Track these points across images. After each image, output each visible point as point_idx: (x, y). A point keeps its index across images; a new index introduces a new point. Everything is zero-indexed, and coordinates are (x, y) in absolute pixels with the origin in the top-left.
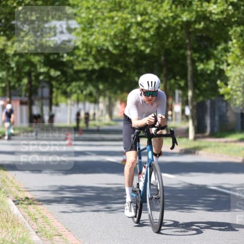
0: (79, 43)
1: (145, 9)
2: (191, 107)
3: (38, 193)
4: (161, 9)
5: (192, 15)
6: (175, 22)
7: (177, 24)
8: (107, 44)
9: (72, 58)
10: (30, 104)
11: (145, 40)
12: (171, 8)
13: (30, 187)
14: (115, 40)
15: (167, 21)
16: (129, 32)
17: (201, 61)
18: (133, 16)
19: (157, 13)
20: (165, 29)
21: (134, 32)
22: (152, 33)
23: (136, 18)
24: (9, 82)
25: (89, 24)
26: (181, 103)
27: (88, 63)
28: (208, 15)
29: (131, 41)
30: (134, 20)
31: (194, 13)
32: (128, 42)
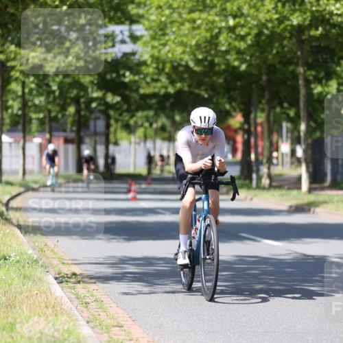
0: (146, 57)
1: (239, 9)
2: (304, 146)
3: (89, 267)
4: (262, 8)
5: (305, 16)
6: (282, 26)
7: (285, 30)
8: (186, 57)
9: (137, 78)
10: (79, 142)
11: (239, 52)
12: (275, 8)
13: (78, 259)
14: (197, 53)
15: (270, 25)
16: (217, 41)
17: (319, 81)
18: (223, 18)
19: (255, 14)
20: (268, 37)
21: (224, 41)
22: (249, 42)
23: (227, 21)
24: (50, 112)
25: (161, 30)
26: (289, 141)
27: (159, 85)
28: (327, 16)
29: (220, 54)
30: (223, 24)
31: (308, 14)
32: (216, 55)
